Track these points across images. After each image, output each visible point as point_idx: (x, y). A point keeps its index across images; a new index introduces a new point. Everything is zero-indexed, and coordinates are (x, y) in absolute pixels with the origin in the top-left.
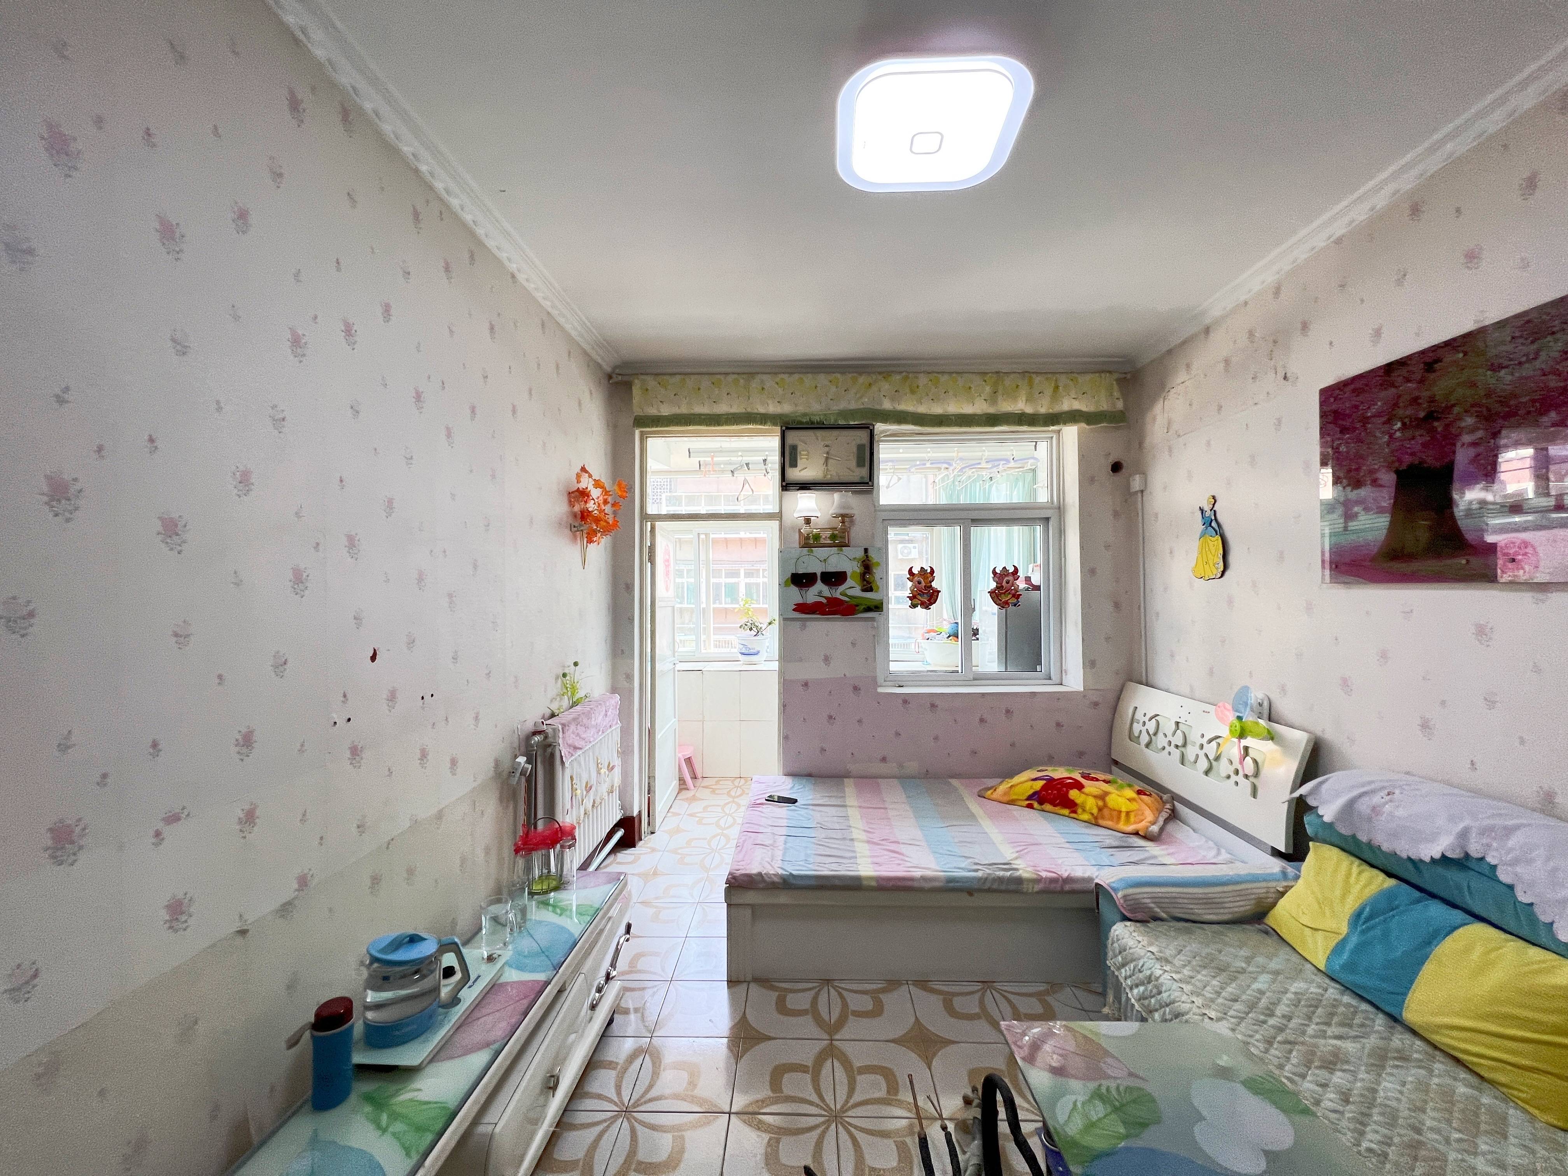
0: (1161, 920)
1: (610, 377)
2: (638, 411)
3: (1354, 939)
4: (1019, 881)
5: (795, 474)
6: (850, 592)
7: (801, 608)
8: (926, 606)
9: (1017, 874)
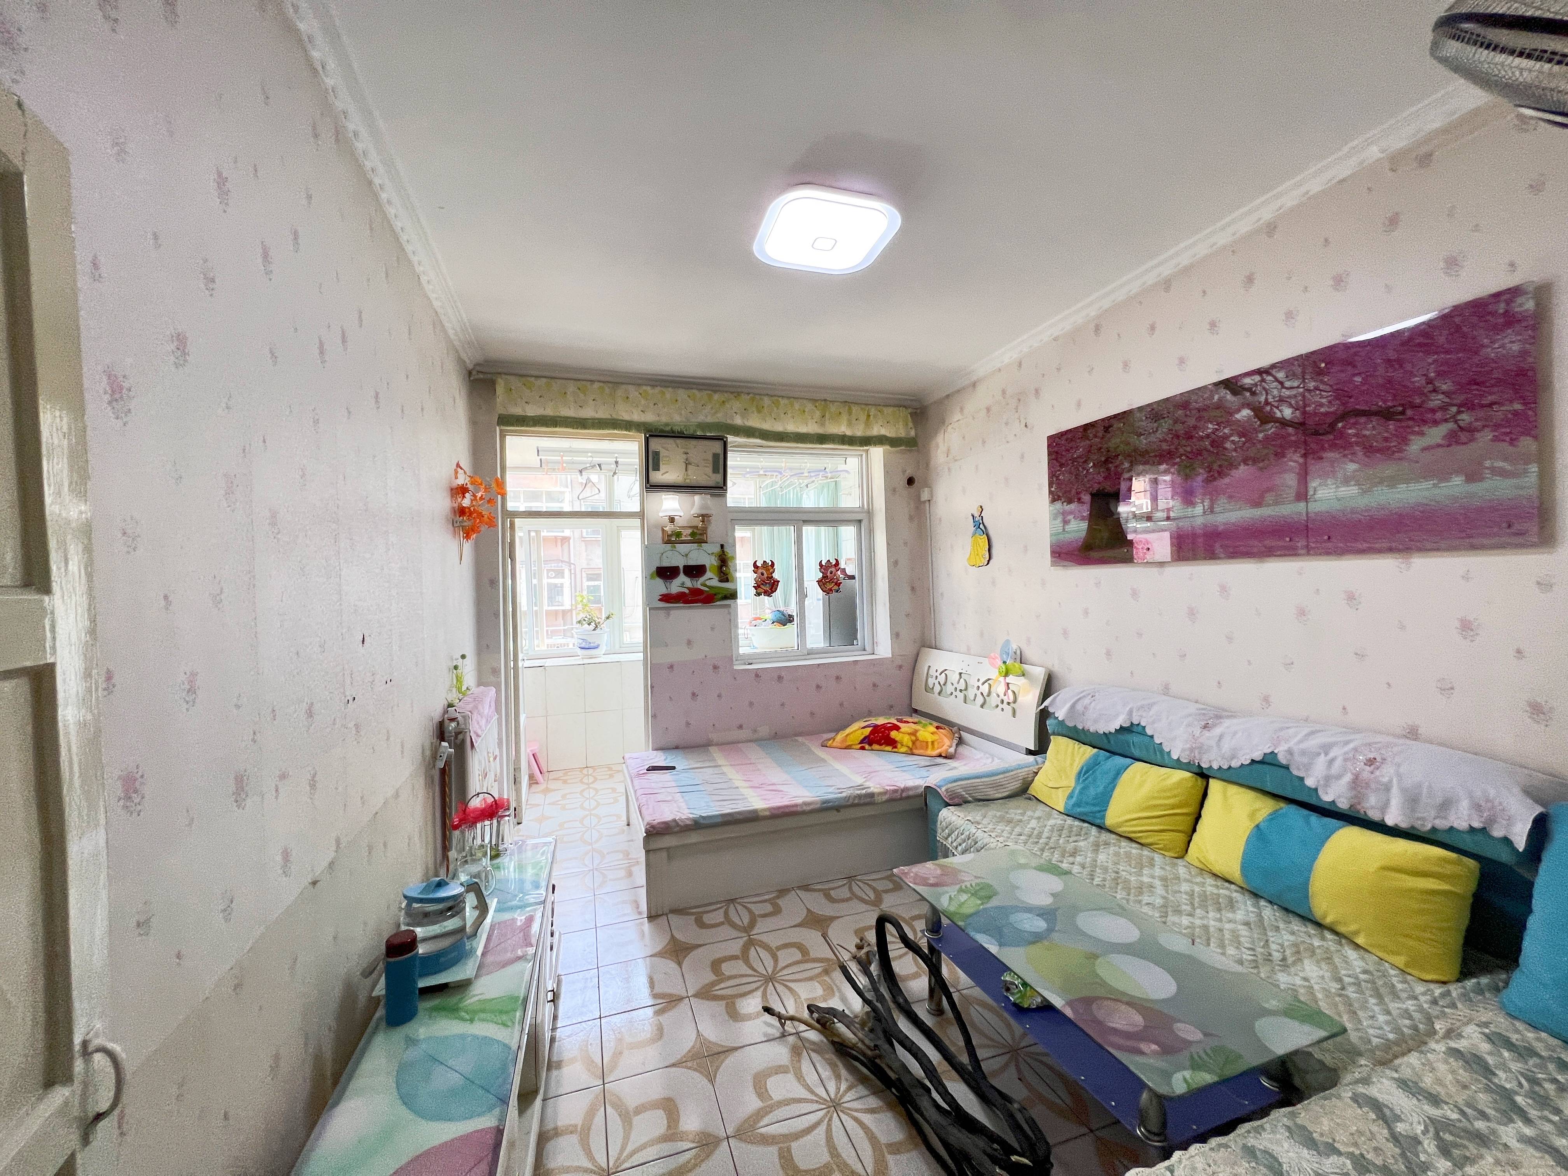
0: (969, 802)
1: (470, 373)
2: (502, 411)
3: (1078, 788)
4: (872, 795)
5: (657, 477)
6: (708, 583)
7: (667, 598)
8: (768, 593)
9: (869, 791)
